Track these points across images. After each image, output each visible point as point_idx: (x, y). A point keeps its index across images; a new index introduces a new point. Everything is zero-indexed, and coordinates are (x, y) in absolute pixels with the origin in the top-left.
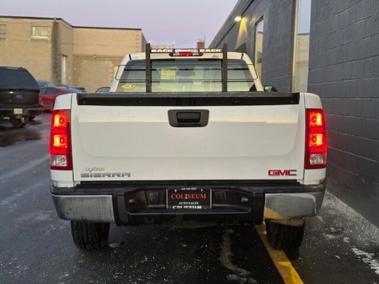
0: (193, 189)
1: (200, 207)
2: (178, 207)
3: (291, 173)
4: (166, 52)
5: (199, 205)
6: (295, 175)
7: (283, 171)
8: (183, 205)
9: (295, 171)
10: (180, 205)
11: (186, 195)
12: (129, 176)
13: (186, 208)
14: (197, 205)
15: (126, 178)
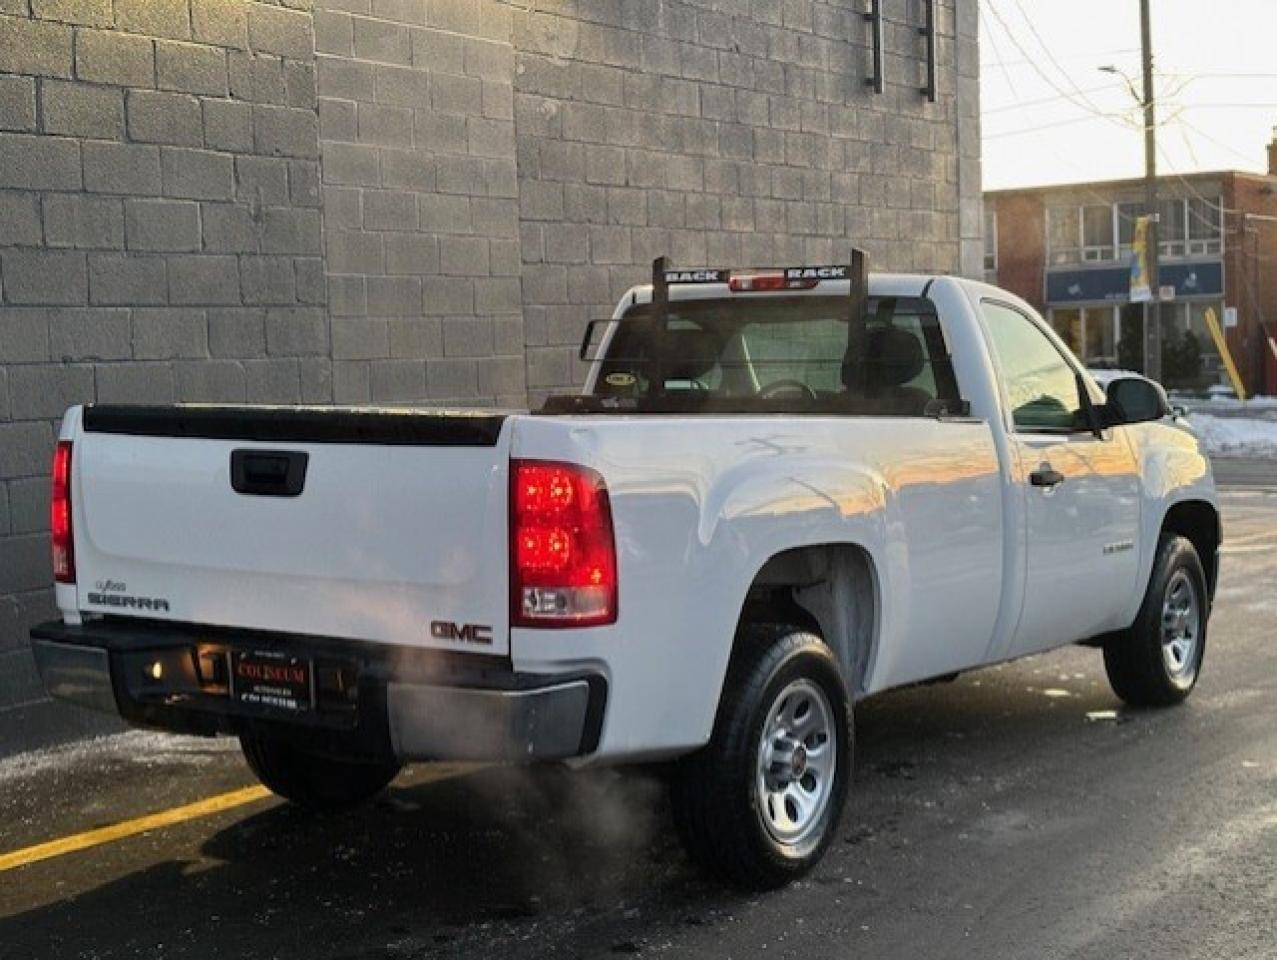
0: (277, 655)
1: (292, 704)
2: (253, 697)
3: (481, 634)
4: (701, 279)
5: (291, 698)
6: (488, 641)
7: (460, 627)
8: (261, 695)
9: (487, 629)
10: (256, 694)
11: (266, 668)
12: (166, 606)
13: (266, 704)
14: (287, 698)
15: (160, 614)
